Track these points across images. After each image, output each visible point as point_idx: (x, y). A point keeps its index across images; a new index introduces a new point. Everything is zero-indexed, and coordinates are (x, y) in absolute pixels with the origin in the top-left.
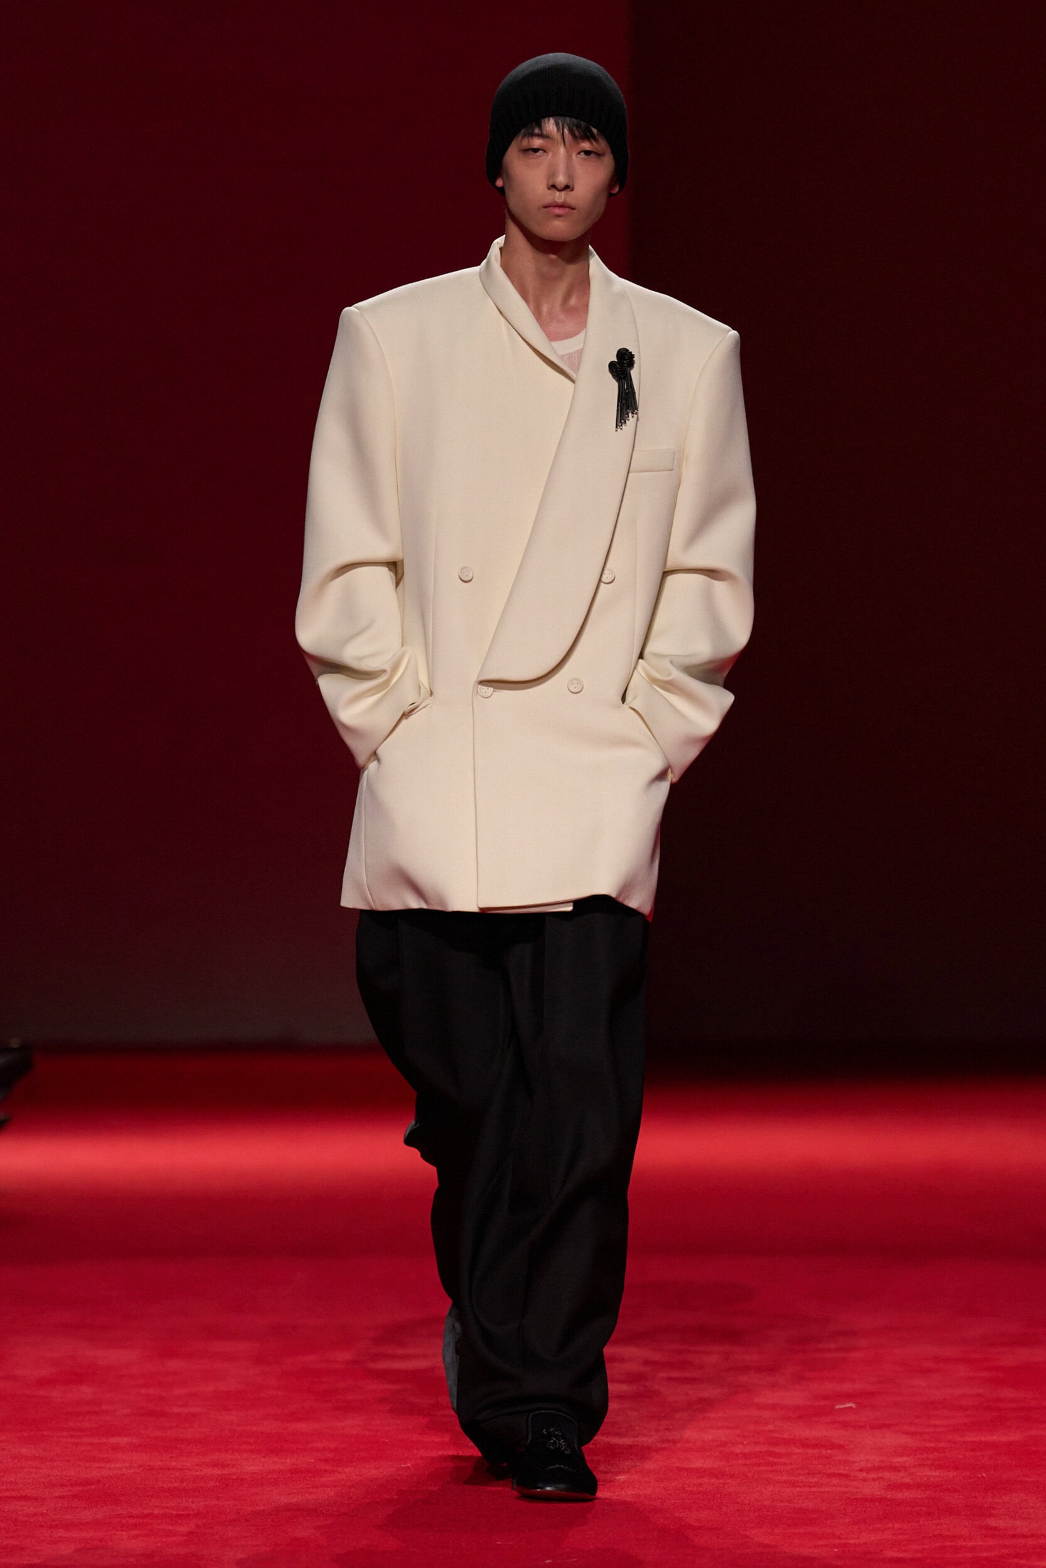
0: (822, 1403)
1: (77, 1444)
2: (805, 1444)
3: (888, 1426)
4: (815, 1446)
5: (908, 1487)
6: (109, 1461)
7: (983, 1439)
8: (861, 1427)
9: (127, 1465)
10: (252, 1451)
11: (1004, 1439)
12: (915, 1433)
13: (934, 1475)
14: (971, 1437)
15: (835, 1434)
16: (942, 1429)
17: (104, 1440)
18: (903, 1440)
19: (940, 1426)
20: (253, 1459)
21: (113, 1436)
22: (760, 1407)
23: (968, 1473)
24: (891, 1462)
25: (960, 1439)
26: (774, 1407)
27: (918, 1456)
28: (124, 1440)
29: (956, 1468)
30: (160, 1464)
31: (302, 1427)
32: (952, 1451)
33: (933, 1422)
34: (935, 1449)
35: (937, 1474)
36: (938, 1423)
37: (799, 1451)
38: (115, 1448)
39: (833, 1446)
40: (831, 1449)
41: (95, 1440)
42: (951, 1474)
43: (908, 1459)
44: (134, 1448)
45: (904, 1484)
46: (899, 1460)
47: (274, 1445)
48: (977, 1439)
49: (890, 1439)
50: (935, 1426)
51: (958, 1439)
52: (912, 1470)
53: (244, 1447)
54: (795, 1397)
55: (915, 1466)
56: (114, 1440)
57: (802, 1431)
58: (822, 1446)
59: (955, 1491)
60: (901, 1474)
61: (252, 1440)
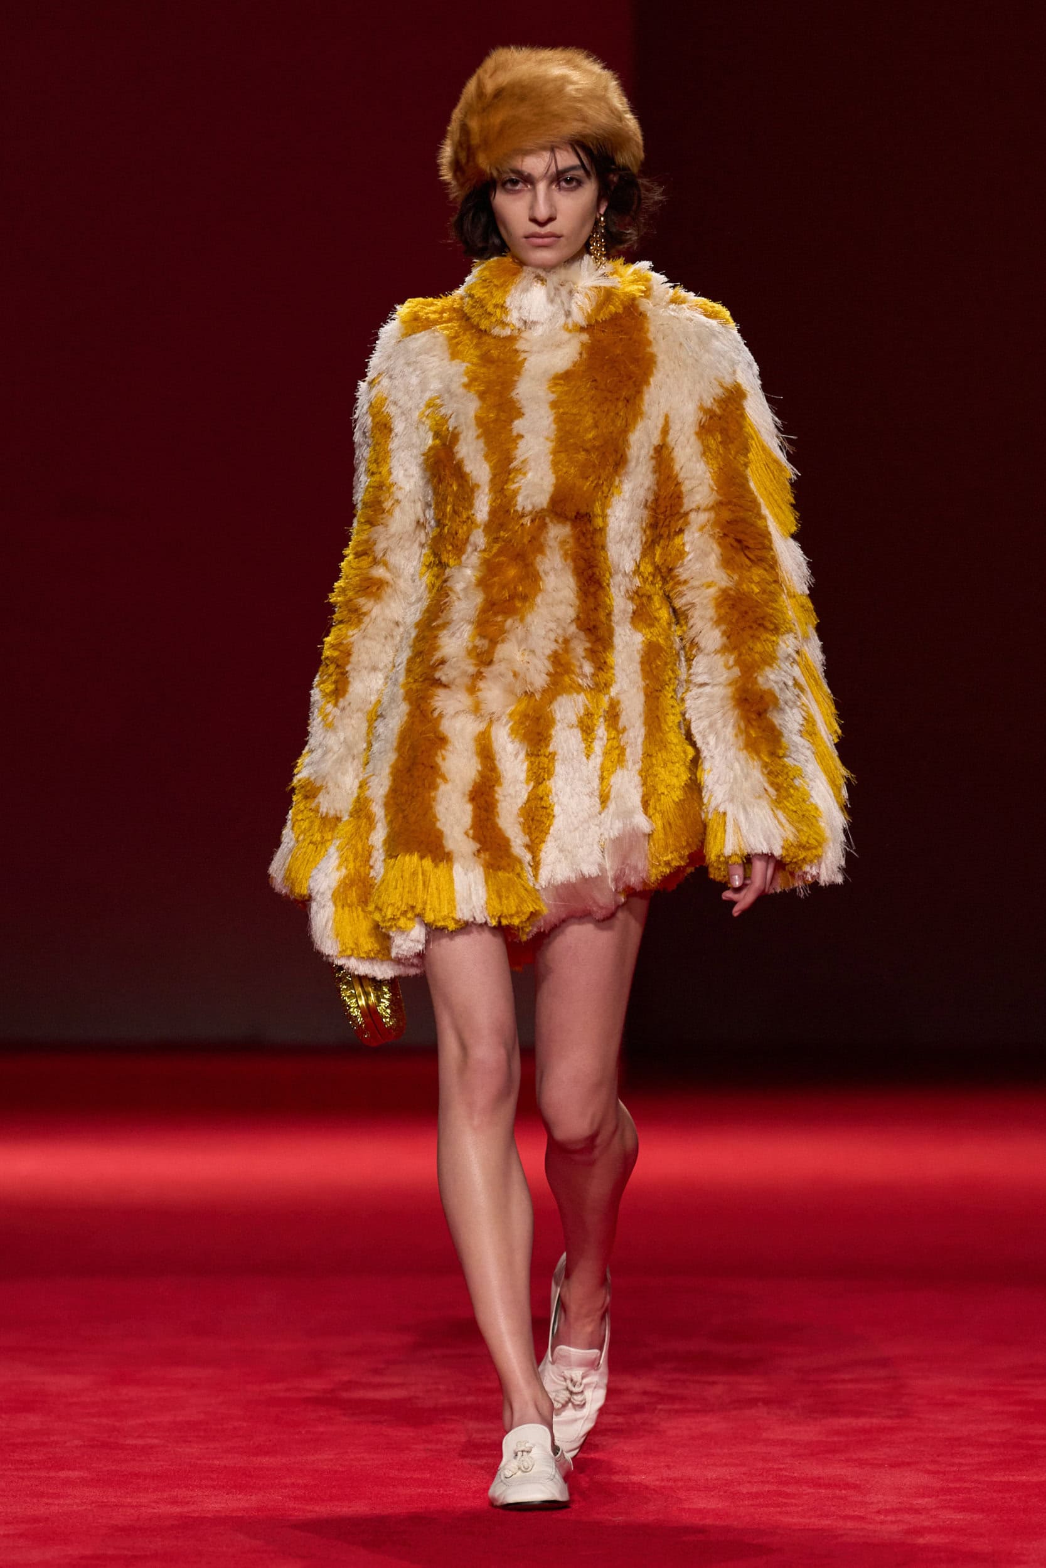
0: (836, 1439)
1: (22, 1478)
2: (816, 1483)
3: (909, 1464)
4: (828, 1486)
5: (930, 1530)
6: (58, 1496)
7: (1011, 1479)
8: (881, 1466)
9: (78, 1501)
10: (214, 1487)
11: (1035, 1479)
12: (938, 1472)
13: (958, 1518)
14: (999, 1477)
15: (851, 1473)
16: (966, 1468)
17: (52, 1474)
18: (925, 1479)
19: (966, 1465)
20: (216, 1496)
21: (63, 1469)
22: (767, 1442)
23: (995, 1516)
24: (911, 1504)
25: (987, 1479)
26: (783, 1443)
27: (940, 1497)
28: (74, 1474)
29: (982, 1511)
30: (113, 1500)
31: (266, 1460)
32: (977, 1492)
33: (957, 1461)
34: (959, 1490)
35: (962, 1517)
36: (962, 1461)
37: (809, 1491)
38: (66, 1482)
39: (848, 1486)
40: (845, 1489)
41: (44, 1474)
42: (977, 1517)
43: (930, 1500)
44: (85, 1483)
45: (925, 1528)
46: (920, 1501)
47: (240, 1481)
48: (1005, 1479)
49: (910, 1478)
50: (960, 1465)
51: (983, 1478)
52: (933, 1513)
53: (204, 1482)
54: (810, 1432)
55: (937, 1508)
56: (63, 1474)
57: (816, 1470)
58: (836, 1485)
59: (982, 1535)
60: (923, 1517)
61: (214, 1476)
